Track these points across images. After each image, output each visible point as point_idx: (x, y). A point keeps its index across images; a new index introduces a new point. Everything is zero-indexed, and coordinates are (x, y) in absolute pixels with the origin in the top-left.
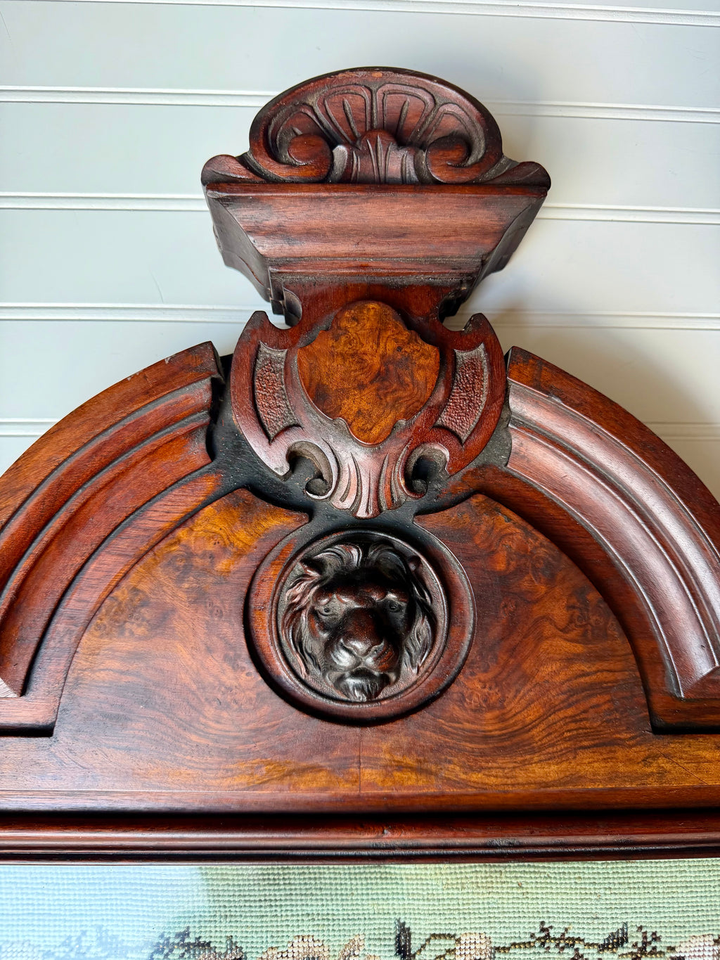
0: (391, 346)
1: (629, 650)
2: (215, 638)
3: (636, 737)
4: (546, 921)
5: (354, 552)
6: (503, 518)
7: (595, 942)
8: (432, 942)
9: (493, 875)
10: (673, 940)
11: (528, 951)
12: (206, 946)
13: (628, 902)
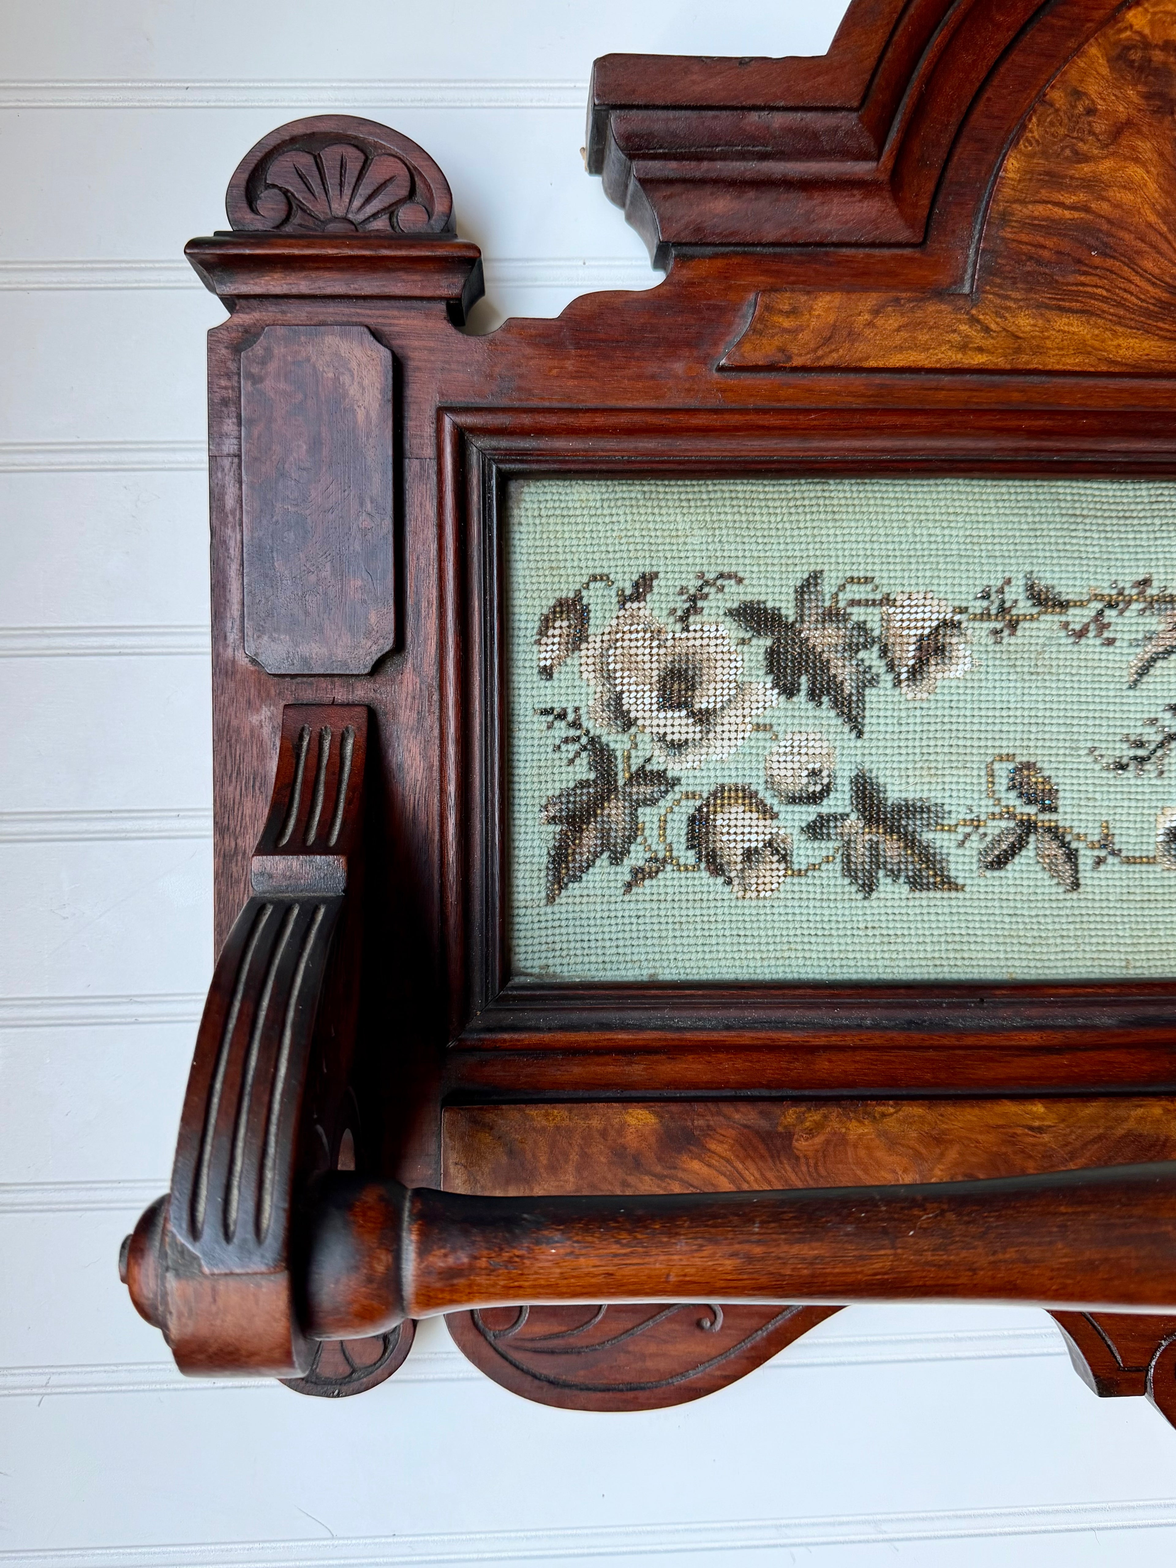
12: (1174, 599)
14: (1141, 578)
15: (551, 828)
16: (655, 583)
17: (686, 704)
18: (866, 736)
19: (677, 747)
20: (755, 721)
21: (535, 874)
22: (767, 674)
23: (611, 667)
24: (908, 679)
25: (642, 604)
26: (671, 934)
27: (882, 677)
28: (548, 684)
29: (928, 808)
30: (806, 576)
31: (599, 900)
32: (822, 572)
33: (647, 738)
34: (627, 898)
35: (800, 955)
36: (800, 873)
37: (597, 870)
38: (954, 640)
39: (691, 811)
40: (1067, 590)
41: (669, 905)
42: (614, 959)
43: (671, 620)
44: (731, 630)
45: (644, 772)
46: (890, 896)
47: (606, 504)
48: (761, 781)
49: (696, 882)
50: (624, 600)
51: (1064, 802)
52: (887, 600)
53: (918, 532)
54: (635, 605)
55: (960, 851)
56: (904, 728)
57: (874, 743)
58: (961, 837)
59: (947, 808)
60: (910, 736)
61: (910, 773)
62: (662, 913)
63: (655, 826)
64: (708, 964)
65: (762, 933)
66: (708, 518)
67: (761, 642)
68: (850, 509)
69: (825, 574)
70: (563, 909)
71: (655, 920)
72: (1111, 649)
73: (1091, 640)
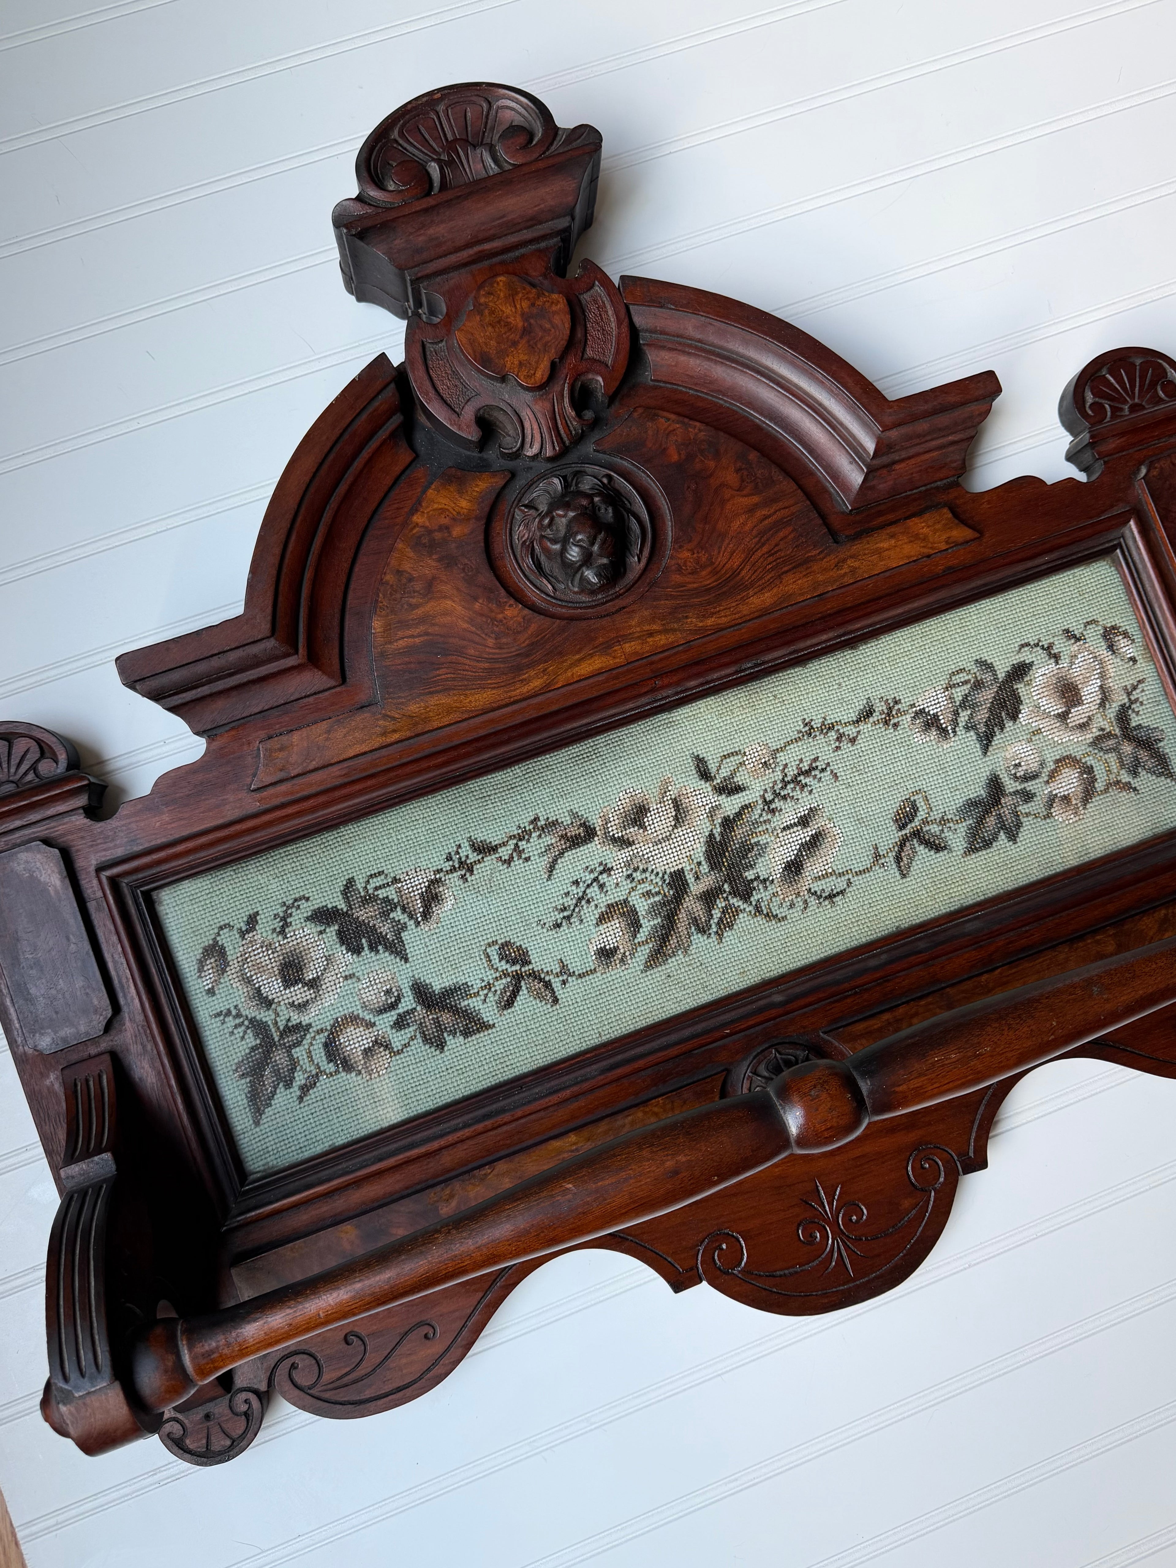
0: (525, 304)
1: (795, 487)
2: (475, 588)
3: (823, 551)
4: (806, 717)
5: (556, 481)
6: (662, 422)
7: (850, 719)
8: (724, 762)
9: (753, 696)
10: (911, 699)
11: (800, 744)
12: (555, 823)
13: (864, 681)
14: (532, 818)
15: (243, 1081)
16: (258, 918)
17: (300, 979)
18: (410, 960)
19: (302, 1007)
20: (343, 975)
21: (243, 1112)
22: (341, 946)
23: (248, 975)
24: (423, 920)
25: (255, 933)
26: (335, 1116)
27: (408, 924)
28: (214, 998)
29: (459, 987)
30: (345, 883)
31: (285, 1112)
32: (353, 878)
33: (283, 1008)
34: (302, 1105)
35: (414, 1099)
36: (399, 1052)
37: (279, 1096)
38: (441, 889)
39: (323, 1040)
40: (494, 839)
41: (328, 1100)
42: (306, 1143)
43: (275, 935)
44: (311, 929)
45: (289, 1028)
46: (454, 1046)
47: (214, 885)
48: (359, 1007)
49: (340, 1080)
50: (243, 934)
51: (534, 957)
52: (396, 880)
53: (399, 837)
54: (251, 935)
55: (485, 1005)
56: (430, 948)
57: (416, 962)
58: (483, 997)
59: (469, 984)
60: (435, 951)
61: (442, 972)
62: (326, 1106)
63: (305, 1057)
64: (363, 1125)
65: (388, 1095)
66: (276, 871)
67: (332, 929)
68: (357, 838)
69: (356, 878)
70: (266, 1126)
71: (322, 1112)
72: (530, 863)
73: (517, 862)
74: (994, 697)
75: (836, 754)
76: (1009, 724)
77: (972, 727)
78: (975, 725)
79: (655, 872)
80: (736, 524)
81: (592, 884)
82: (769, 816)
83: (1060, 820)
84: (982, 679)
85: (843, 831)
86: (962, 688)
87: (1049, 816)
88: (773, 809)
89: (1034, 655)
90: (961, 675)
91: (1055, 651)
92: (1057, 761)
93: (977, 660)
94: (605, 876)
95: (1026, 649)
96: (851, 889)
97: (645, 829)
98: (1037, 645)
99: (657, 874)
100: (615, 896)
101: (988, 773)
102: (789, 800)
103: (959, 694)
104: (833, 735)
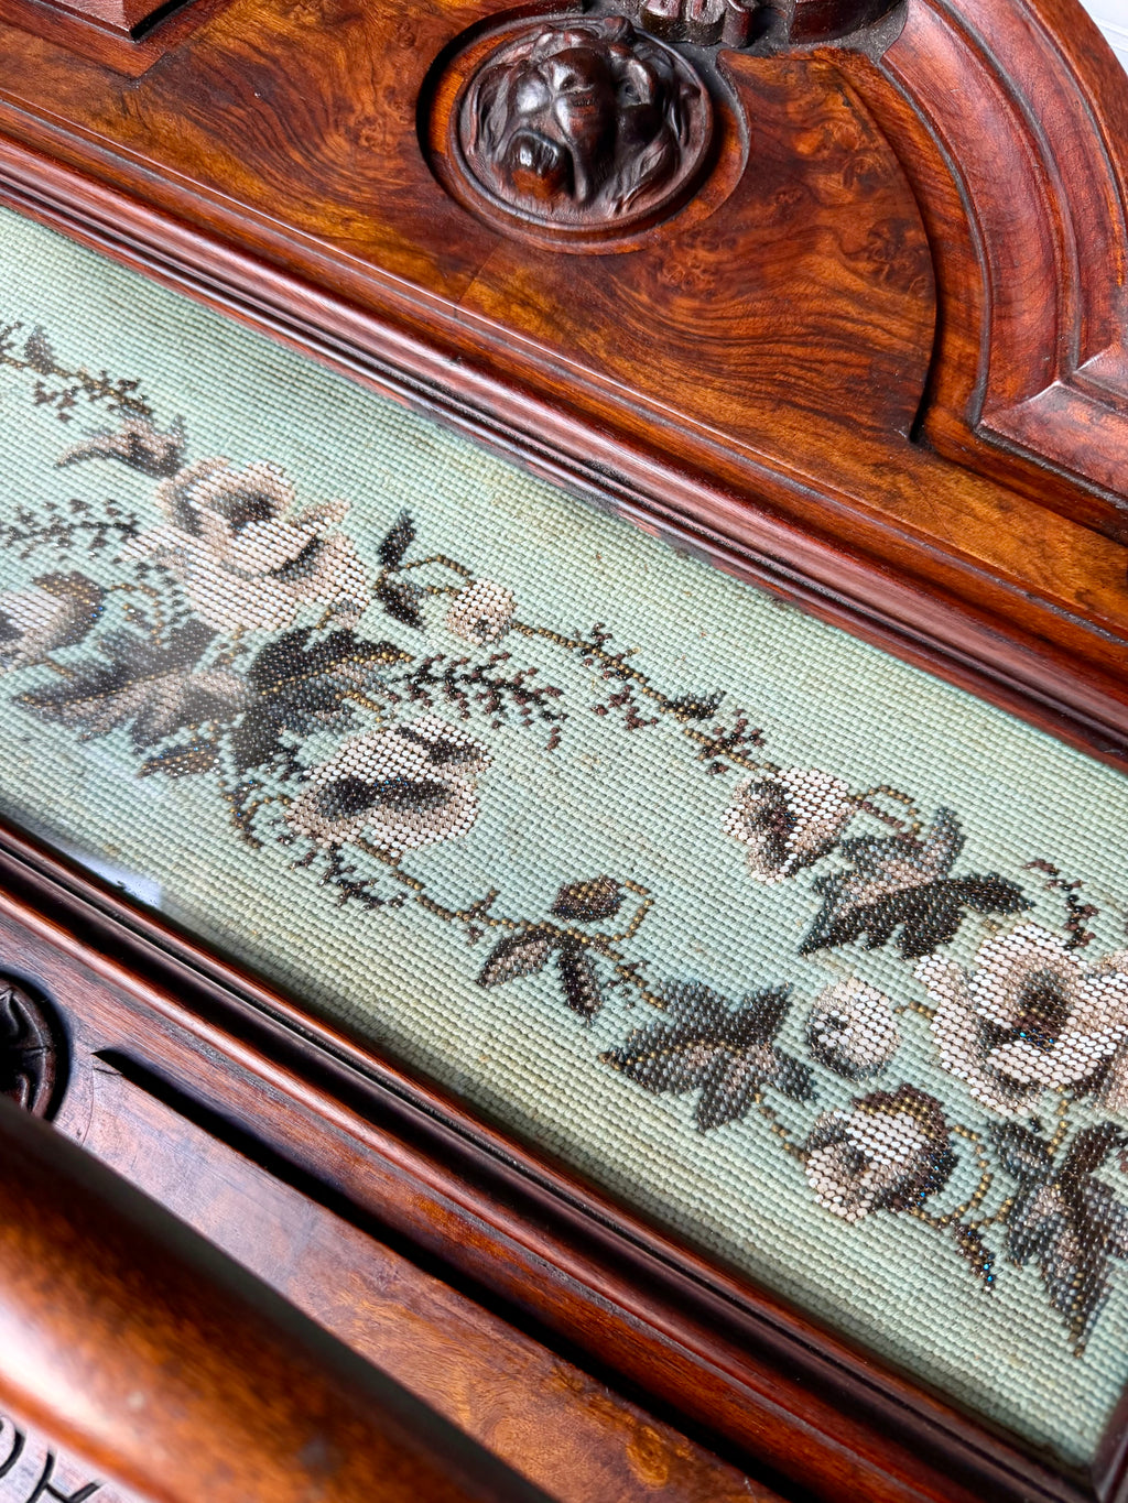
1: (931, 322)
2: (388, 64)
3: (881, 430)
4: (608, 624)
6: (841, 99)
7: (663, 692)
8: (434, 564)
9: (569, 524)
10: (781, 756)
11: (557, 648)
12: (145, 411)
13: (742, 664)
14: (131, 379)
72: (62, 426)
73: (51, 409)
74: (914, 889)
75: (591, 715)
76: (891, 950)
77: (829, 891)
78: (837, 895)
79: (179, 597)
80: (801, 288)
81: (92, 526)
82: (406, 695)
83: (812, 1182)
84: (923, 844)
85: (477, 823)
86: (877, 823)
87: (800, 1153)
88: (420, 691)
89: (1045, 895)
90: (897, 805)
91: (1089, 926)
92: (907, 1090)
93: (946, 809)
94: (119, 534)
95: (1044, 875)
96: (390, 912)
97: (235, 535)
98: (1067, 887)
99: (178, 603)
100: (98, 571)
101: (777, 983)
102: (456, 703)
103: (863, 827)
104: (617, 686)
